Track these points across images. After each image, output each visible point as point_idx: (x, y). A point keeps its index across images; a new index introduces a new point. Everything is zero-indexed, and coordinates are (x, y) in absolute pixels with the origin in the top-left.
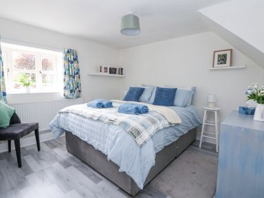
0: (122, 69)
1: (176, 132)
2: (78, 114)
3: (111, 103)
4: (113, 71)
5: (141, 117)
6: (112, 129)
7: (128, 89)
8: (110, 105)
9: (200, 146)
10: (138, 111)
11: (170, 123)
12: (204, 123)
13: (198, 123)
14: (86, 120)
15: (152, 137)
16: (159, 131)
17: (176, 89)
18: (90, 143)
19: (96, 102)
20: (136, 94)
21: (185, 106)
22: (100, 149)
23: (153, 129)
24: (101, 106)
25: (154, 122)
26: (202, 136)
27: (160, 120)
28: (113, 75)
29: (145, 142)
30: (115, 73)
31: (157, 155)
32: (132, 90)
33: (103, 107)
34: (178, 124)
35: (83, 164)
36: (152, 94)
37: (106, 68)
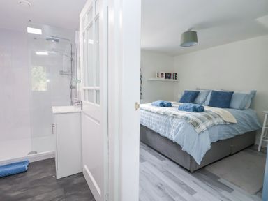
0: (176, 74)
1: (231, 130)
2: (147, 110)
3: (170, 104)
4: (168, 76)
5: (198, 114)
6: (175, 121)
7: (183, 93)
8: (169, 105)
9: (259, 150)
10: (195, 110)
11: (225, 121)
12: (264, 127)
13: (258, 127)
14: (154, 115)
15: (208, 129)
16: (214, 125)
17: (233, 93)
18: (157, 131)
19: (158, 102)
20: (191, 97)
21: (242, 110)
22: (166, 135)
23: (209, 123)
24: (163, 105)
25: (210, 118)
26: (261, 139)
27: (215, 117)
28: (168, 80)
29: (202, 132)
30: (170, 78)
31: (212, 144)
32: (187, 93)
33: (164, 106)
34: (233, 124)
35: (149, 148)
36: (207, 97)
37: (162, 74)
